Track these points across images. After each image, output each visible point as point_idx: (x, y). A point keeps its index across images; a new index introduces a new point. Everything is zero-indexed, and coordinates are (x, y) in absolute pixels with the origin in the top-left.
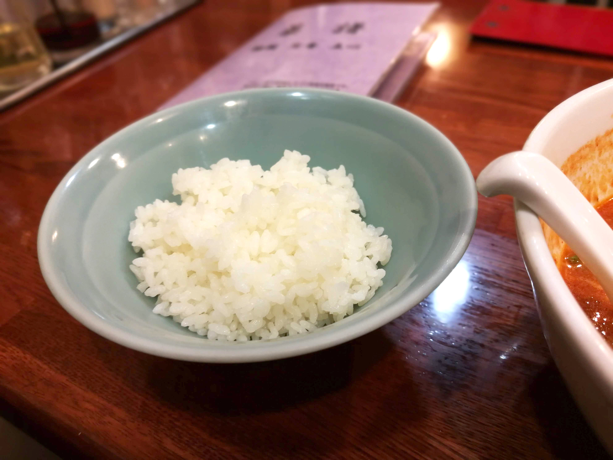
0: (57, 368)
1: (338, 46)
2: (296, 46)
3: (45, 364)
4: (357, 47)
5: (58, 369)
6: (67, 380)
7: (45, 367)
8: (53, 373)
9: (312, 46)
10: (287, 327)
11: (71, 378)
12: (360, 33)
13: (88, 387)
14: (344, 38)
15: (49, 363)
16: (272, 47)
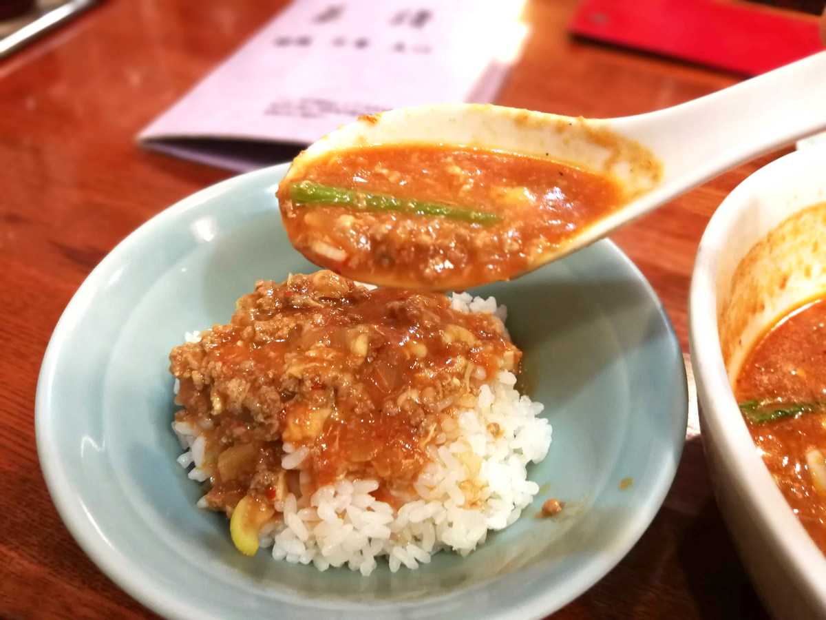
0: (31, 555)
1: (400, 47)
2: (339, 42)
3: (11, 549)
4: (425, 50)
5: (34, 557)
6: (50, 573)
7: (13, 554)
8: (26, 563)
9: (362, 44)
10: (388, 551)
11: (56, 571)
12: (429, 27)
13: (84, 582)
14: (406, 33)
15: (17, 548)
16: (304, 41)
